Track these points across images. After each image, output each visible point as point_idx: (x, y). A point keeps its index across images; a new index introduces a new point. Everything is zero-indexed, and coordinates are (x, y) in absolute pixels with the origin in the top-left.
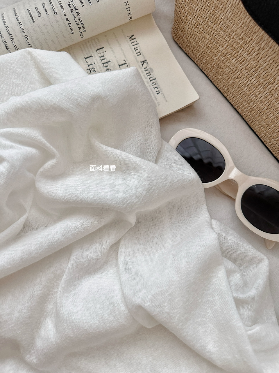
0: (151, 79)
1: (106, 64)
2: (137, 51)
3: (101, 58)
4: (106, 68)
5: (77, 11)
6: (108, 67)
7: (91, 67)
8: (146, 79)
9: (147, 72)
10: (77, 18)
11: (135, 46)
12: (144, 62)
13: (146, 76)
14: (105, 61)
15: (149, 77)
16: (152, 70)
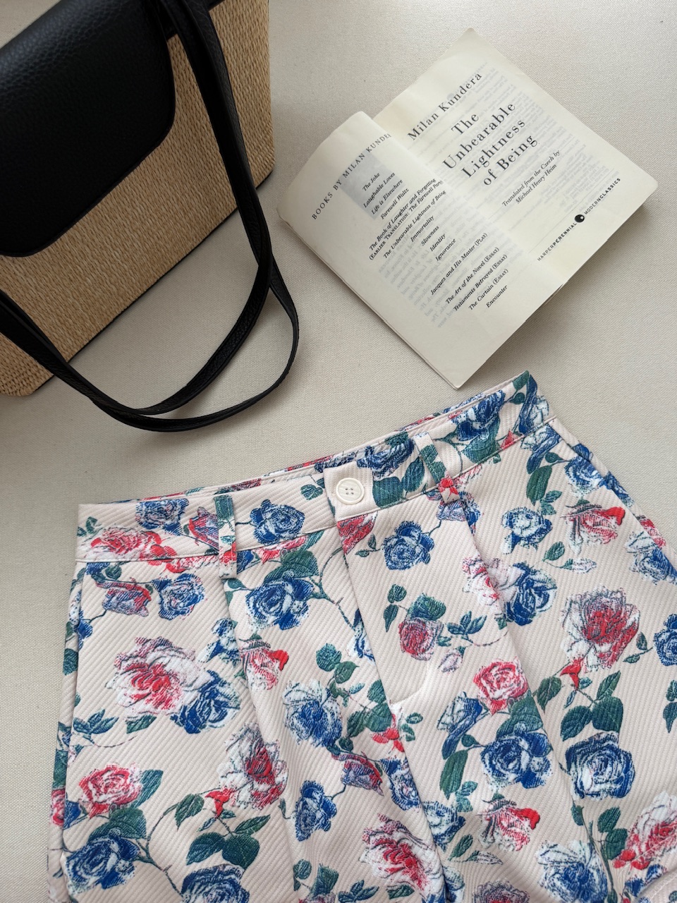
0: (463, 91)
1: (468, 148)
2: (432, 119)
3: (461, 156)
4: (473, 146)
5: (417, 194)
6: (471, 144)
7: (479, 164)
8: (465, 97)
9: (454, 100)
10: (425, 192)
11: (426, 124)
12: (443, 108)
13: (460, 99)
14: (464, 151)
15: (460, 94)
16: (450, 96)
